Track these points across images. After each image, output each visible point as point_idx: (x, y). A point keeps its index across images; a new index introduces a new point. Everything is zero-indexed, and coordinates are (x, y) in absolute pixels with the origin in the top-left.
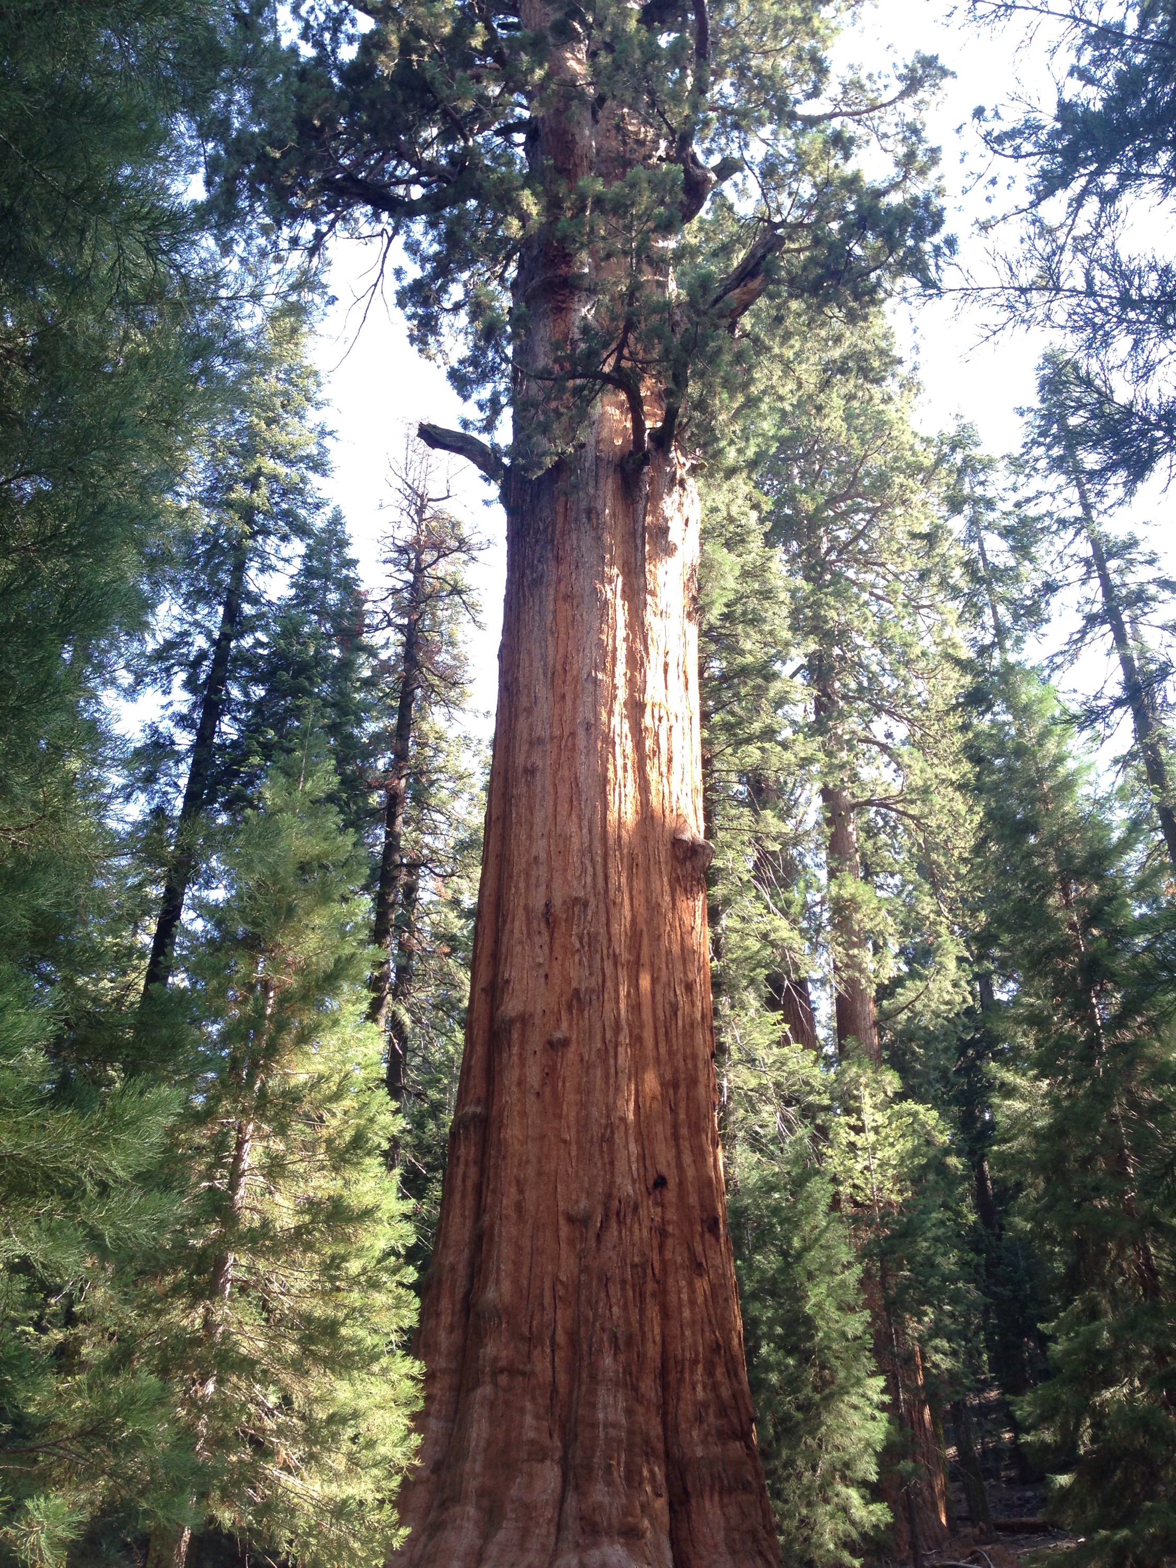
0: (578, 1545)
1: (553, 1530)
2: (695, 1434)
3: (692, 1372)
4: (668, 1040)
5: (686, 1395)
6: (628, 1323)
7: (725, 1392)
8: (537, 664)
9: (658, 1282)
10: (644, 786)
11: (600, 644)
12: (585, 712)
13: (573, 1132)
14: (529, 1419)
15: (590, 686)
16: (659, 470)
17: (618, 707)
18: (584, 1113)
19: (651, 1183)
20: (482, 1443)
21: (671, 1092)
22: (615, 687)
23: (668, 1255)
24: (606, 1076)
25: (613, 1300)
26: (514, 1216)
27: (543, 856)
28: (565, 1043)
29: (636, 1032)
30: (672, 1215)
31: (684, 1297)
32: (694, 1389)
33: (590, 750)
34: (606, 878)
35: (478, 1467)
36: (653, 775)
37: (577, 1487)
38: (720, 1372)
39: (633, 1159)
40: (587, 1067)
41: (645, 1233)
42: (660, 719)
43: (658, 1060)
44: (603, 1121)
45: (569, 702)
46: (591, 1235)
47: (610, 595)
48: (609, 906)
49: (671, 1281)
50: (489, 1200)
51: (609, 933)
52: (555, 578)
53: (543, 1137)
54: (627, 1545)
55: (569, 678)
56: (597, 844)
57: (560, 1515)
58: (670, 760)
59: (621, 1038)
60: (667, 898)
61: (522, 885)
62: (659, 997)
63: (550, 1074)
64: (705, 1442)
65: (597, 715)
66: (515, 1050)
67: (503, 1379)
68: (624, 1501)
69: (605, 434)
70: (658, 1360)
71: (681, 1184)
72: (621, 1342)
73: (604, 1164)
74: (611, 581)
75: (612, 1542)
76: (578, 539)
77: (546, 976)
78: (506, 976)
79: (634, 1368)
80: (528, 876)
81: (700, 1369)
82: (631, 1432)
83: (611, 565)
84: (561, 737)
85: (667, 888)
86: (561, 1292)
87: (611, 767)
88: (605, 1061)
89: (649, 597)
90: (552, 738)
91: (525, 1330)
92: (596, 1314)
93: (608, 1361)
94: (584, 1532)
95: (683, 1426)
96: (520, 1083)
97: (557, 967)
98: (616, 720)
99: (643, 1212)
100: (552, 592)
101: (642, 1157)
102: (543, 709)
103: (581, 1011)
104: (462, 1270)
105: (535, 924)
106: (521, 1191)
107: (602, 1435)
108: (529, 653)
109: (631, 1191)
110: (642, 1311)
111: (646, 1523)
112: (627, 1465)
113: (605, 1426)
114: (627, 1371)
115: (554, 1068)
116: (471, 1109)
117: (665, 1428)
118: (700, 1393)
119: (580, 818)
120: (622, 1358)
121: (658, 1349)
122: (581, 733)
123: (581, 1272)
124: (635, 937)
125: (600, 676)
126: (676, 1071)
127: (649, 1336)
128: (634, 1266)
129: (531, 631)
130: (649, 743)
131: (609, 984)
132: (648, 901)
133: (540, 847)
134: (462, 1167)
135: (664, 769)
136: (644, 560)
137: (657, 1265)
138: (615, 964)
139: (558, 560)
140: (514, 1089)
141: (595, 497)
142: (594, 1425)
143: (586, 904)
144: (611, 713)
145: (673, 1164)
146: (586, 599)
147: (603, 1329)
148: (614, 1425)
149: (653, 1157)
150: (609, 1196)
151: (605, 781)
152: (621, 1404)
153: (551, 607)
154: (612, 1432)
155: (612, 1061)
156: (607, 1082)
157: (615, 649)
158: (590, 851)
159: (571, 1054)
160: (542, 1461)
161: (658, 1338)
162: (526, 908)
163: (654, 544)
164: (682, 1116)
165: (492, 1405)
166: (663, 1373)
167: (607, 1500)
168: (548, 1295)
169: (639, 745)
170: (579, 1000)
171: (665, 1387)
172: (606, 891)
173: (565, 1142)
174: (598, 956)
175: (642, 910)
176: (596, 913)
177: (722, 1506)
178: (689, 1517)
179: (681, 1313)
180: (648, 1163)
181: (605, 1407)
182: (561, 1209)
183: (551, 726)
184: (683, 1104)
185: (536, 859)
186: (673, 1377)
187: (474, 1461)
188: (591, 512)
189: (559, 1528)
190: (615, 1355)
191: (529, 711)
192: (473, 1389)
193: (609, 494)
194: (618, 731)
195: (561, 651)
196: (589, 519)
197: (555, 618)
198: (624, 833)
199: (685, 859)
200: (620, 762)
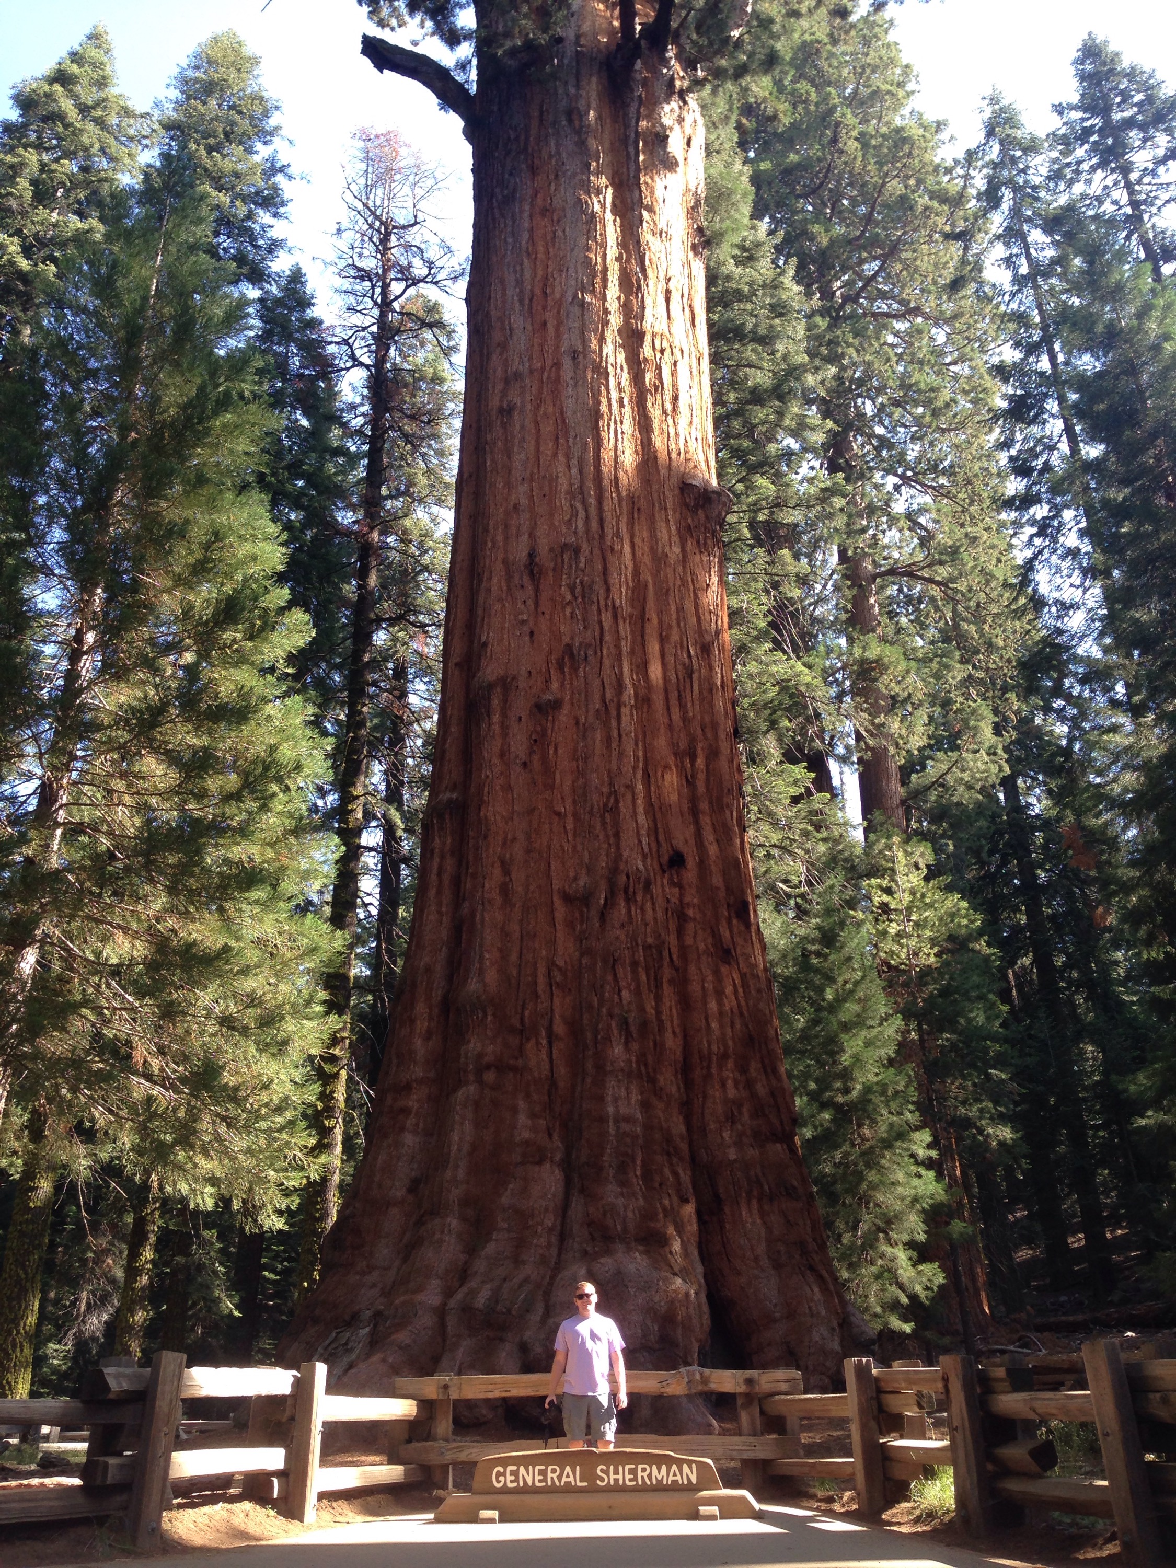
0: (586, 1253)
1: (554, 1240)
2: (726, 1134)
3: (720, 1067)
4: (682, 706)
5: (715, 1092)
6: (642, 1009)
7: (761, 1089)
8: (512, 292)
9: (677, 970)
10: (644, 425)
11: (588, 262)
12: (569, 340)
13: (568, 803)
14: (523, 1119)
15: (576, 310)
16: (656, 72)
17: (611, 334)
18: (581, 781)
19: (665, 859)
20: (466, 1148)
21: (687, 762)
22: (606, 312)
23: (689, 941)
24: (608, 740)
25: (623, 983)
26: (498, 900)
27: (524, 501)
28: (556, 705)
29: (642, 692)
30: (692, 897)
31: (709, 986)
32: (723, 1085)
33: (579, 379)
34: (601, 521)
35: (461, 1174)
36: (655, 413)
37: (582, 1190)
38: (754, 1067)
39: (643, 832)
40: (583, 730)
41: (660, 914)
42: (662, 351)
43: (670, 727)
44: (605, 790)
45: (551, 329)
46: (594, 913)
47: (597, 208)
48: (606, 553)
49: (692, 969)
50: (468, 886)
51: (606, 582)
52: (530, 192)
53: (531, 811)
54: (647, 1252)
55: (550, 302)
56: (590, 484)
57: (563, 1224)
58: (675, 398)
59: (625, 698)
60: (677, 550)
61: (500, 538)
62: (671, 659)
63: (539, 741)
64: (738, 1144)
65: (585, 342)
66: (496, 718)
67: (490, 1077)
68: (641, 1202)
69: (586, 27)
70: (679, 1052)
71: (702, 864)
72: (633, 1029)
73: (607, 836)
74: (598, 192)
75: (629, 1250)
76: (558, 145)
77: (532, 634)
78: (484, 638)
79: (650, 1059)
80: (507, 527)
81: (730, 1064)
82: (648, 1127)
83: (598, 174)
84: (543, 369)
85: (675, 539)
86: (559, 978)
87: (604, 401)
88: (606, 724)
89: (645, 214)
90: (531, 371)
91: (516, 1022)
92: (601, 1002)
93: (618, 1050)
94: (593, 1239)
95: (712, 1126)
96: (502, 755)
97: (543, 624)
98: (608, 349)
99: (656, 890)
100: (527, 208)
101: (654, 831)
102: (520, 341)
103: (575, 669)
104: (439, 970)
105: (516, 580)
106: (507, 872)
107: (612, 1131)
108: (502, 281)
109: (641, 866)
110: (658, 998)
111: (671, 1231)
112: (644, 1165)
113: (616, 1121)
114: (642, 1058)
115: (544, 734)
116: (446, 796)
117: (689, 1129)
118: (732, 1092)
119: (568, 457)
120: (635, 1046)
121: (679, 1041)
122: (567, 362)
123: (582, 955)
124: (639, 592)
125: (588, 298)
126: (692, 740)
127: (668, 1025)
128: (647, 947)
129: (504, 256)
130: (649, 377)
131: (608, 638)
132: (653, 550)
133: (521, 493)
134: (436, 860)
135: (669, 407)
136: (638, 170)
137: (674, 950)
138: (615, 617)
139: (533, 171)
140: (496, 760)
141: (578, 97)
142: (602, 1120)
143: (577, 551)
144: (602, 340)
145: (692, 842)
146: (569, 215)
147: (611, 1015)
148: (628, 1119)
149: (667, 833)
150: (614, 870)
151: (596, 415)
152: (635, 1097)
153: (526, 225)
154: (625, 1127)
155: (614, 723)
156: (609, 747)
157: (605, 269)
158: (582, 493)
159: (564, 716)
160: (540, 1163)
161: (677, 1030)
162: (505, 562)
163: (650, 152)
164: (701, 788)
165: (477, 1105)
166: (685, 1070)
167: (620, 1201)
168: (542, 980)
169: (637, 378)
170: (572, 656)
171: (688, 1083)
172: (602, 536)
173: (558, 814)
174: (595, 608)
175: (647, 560)
176: (590, 561)
177: (763, 1214)
178: (722, 1228)
179: (705, 1003)
180: (661, 837)
181: (616, 1100)
182: (555, 887)
183: (530, 358)
184: (701, 776)
185: (516, 507)
186: (698, 1073)
187: (457, 1167)
188: (574, 115)
189: (563, 1237)
190: (626, 1043)
191: (504, 346)
192: (455, 1090)
193: (594, 95)
194: (611, 360)
195: (540, 273)
196: (570, 121)
197: (531, 238)
198: (622, 475)
199: (697, 507)
200: (614, 395)
